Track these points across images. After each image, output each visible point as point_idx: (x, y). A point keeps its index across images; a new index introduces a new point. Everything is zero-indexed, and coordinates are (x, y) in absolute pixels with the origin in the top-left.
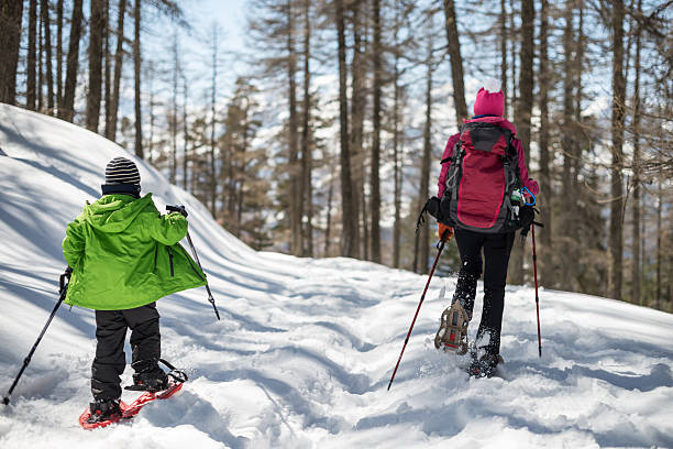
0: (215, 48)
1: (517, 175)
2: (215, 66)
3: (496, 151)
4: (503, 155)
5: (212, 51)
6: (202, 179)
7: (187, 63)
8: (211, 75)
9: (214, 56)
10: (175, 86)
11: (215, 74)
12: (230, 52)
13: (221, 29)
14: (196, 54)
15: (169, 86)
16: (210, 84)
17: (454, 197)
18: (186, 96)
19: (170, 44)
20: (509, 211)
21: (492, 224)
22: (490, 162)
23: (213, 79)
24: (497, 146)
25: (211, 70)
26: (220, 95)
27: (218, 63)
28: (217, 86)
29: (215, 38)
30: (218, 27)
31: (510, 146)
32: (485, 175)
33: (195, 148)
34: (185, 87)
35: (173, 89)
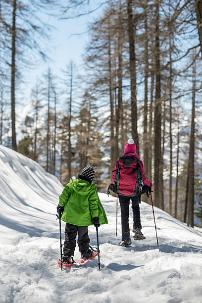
0: (71, 76)
1: (141, 174)
2: (71, 86)
3: (132, 167)
4: (135, 168)
5: (70, 77)
7: (56, 84)
8: (69, 91)
9: (71, 80)
10: (49, 97)
11: (71, 90)
13: (75, 65)
14: (60, 79)
15: (46, 97)
16: (69, 96)
17: (118, 184)
18: (56, 103)
19: (46, 74)
20: (138, 188)
21: (132, 194)
22: (130, 171)
23: (71, 93)
24: (133, 165)
25: (70, 88)
26: (74, 102)
28: (72, 98)
29: (72, 70)
30: (73, 64)
31: (138, 164)
32: (128, 176)
34: (55, 98)
35: (47, 98)
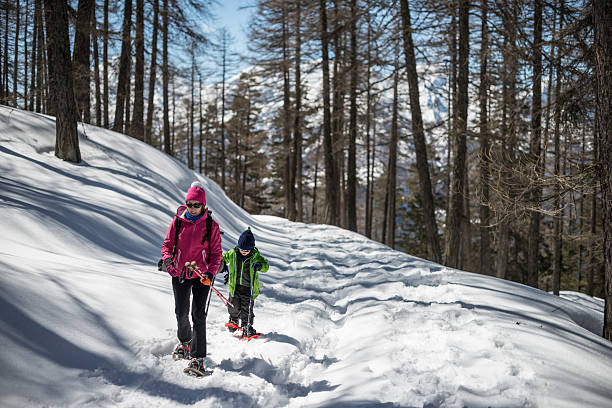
0: (224, 51)
2: (224, 65)
5: (222, 54)
6: (214, 154)
7: (201, 63)
8: (221, 73)
9: (224, 57)
10: (193, 81)
11: (225, 71)
12: (236, 54)
13: (229, 35)
15: (188, 81)
18: (201, 89)
23: (223, 75)
25: (221, 68)
27: (226, 63)
28: (226, 82)
29: (224, 43)
30: (227, 34)
33: (208, 128)
34: (200, 82)
35: (190, 83)
